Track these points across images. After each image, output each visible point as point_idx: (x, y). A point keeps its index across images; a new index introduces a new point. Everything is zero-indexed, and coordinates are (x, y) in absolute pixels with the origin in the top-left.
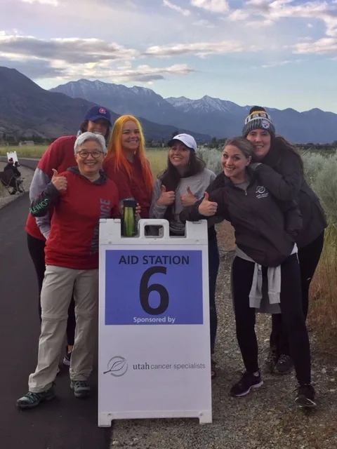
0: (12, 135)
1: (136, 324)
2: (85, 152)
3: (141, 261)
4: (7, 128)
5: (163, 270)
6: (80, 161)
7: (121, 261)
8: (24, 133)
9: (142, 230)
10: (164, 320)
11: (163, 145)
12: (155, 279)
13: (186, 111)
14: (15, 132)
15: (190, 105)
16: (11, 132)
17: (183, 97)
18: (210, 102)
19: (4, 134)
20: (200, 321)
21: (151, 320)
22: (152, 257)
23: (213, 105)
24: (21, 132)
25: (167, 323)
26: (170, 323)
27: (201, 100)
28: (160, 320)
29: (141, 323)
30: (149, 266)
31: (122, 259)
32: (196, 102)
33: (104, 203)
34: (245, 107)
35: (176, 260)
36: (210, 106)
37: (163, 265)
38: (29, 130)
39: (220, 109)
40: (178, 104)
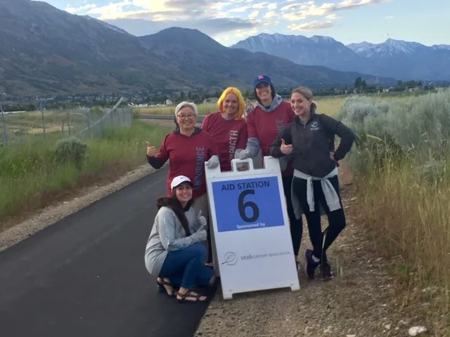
0: (197, 93)
1: (239, 229)
2: (183, 115)
3: (237, 187)
4: (192, 87)
5: (253, 192)
6: (181, 122)
7: (223, 189)
8: (208, 90)
9: (234, 167)
10: (258, 225)
11: (346, 91)
12: (247, 198)
13: (368, 56)
14: (200, 90)
15: (372, 50)
16: (196, 90)
17: (365, 42)
18: (394, 45)
19: (190, 93)
20: (282, 223)
21: (249, 226)
22: (244, 184)
23: (398, 47)
24: (205, 89)
25: (260, 227)
26: (262, 227)
27: (384, 44)
28: (255, 225)
29: (242, 229)
30: (242, 190)
31: (223, 187)
32: (378, 46)
33: (200, 149)
34: (432, 47)
35: (261, 184)
36: (394, 49)
37: (252, 189)
38: (213, 87)
39: (405, 51)
40: (361, 50)
